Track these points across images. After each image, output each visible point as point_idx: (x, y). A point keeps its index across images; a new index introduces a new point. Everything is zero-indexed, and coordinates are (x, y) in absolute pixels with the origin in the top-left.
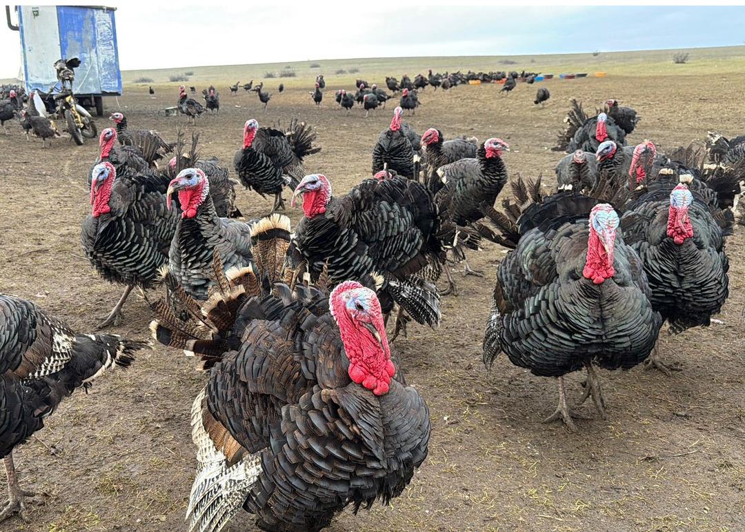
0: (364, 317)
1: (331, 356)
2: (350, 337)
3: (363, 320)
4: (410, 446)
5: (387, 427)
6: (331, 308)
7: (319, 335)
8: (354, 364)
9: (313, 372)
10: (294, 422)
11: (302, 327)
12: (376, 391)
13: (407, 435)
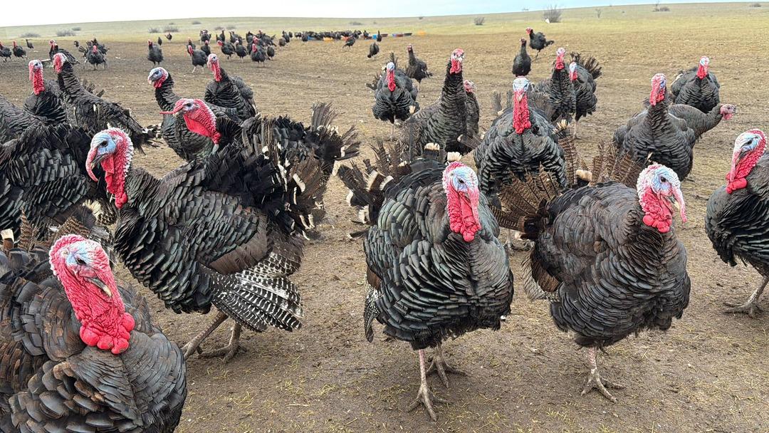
0: (88, 272)
1: (59, 323)
2: (75, 296)
3: (87, 275)
4: (164, 395)
5: (134, 383)
6: (52, 268)
7: (42, 302)
8: (85, 326)
9: (41, 346)
10: (25, 411)
11: (18, 300)
12: (114, 351)
13: (158, 385)
